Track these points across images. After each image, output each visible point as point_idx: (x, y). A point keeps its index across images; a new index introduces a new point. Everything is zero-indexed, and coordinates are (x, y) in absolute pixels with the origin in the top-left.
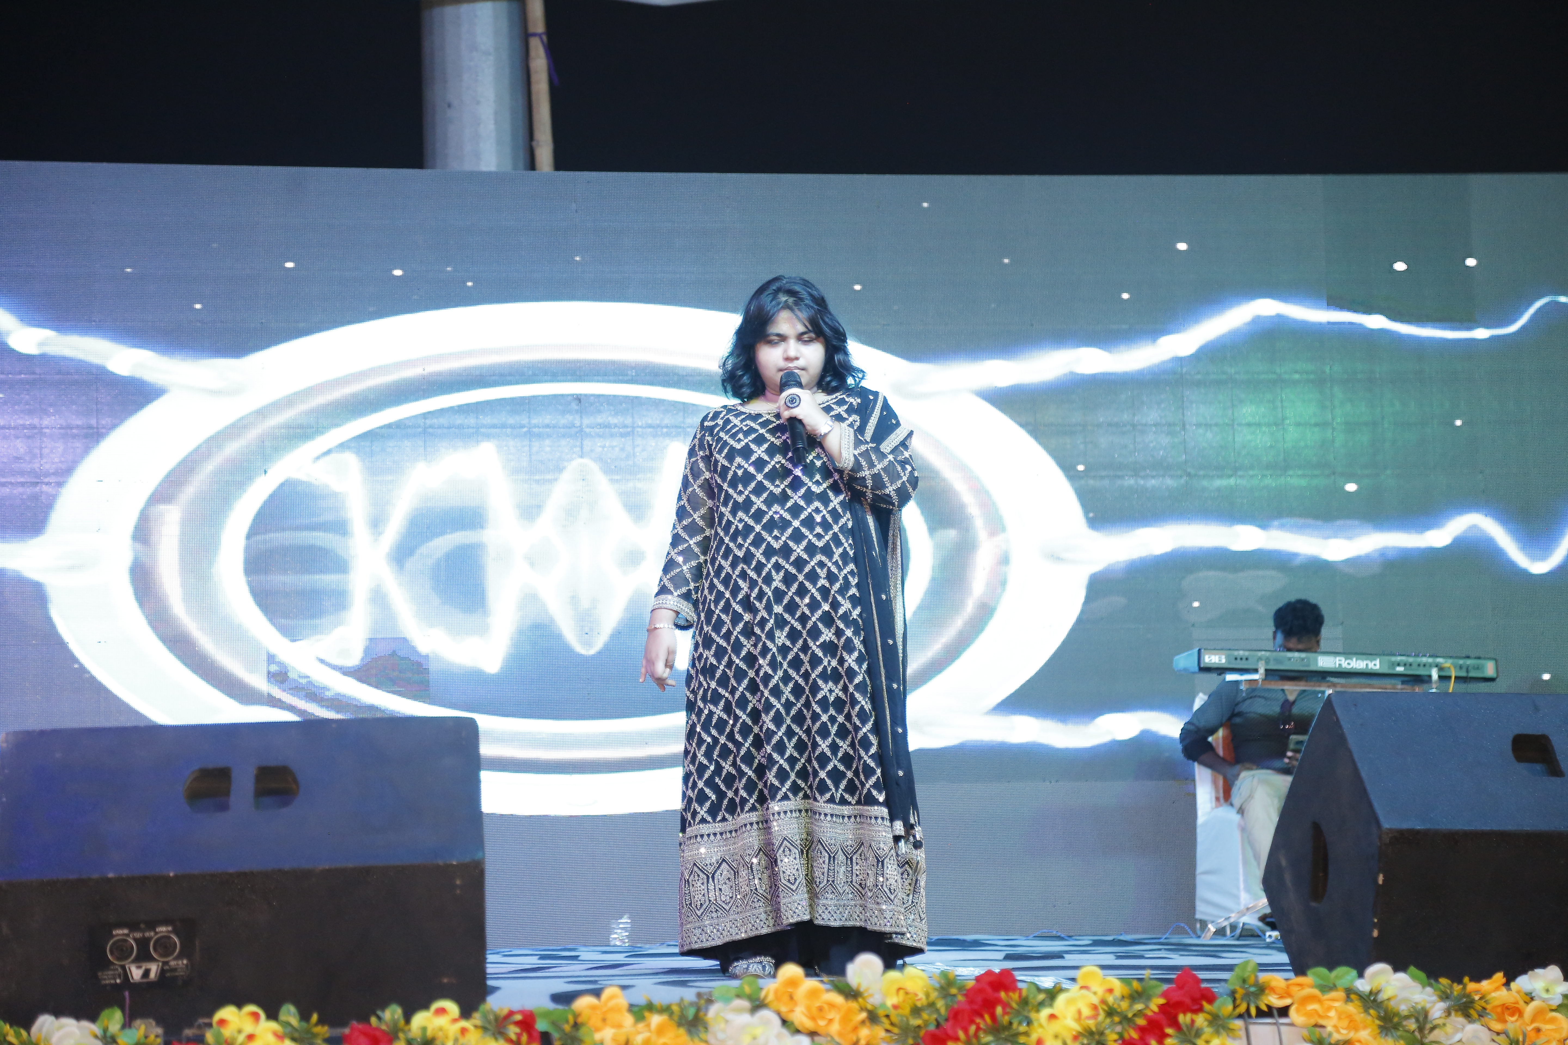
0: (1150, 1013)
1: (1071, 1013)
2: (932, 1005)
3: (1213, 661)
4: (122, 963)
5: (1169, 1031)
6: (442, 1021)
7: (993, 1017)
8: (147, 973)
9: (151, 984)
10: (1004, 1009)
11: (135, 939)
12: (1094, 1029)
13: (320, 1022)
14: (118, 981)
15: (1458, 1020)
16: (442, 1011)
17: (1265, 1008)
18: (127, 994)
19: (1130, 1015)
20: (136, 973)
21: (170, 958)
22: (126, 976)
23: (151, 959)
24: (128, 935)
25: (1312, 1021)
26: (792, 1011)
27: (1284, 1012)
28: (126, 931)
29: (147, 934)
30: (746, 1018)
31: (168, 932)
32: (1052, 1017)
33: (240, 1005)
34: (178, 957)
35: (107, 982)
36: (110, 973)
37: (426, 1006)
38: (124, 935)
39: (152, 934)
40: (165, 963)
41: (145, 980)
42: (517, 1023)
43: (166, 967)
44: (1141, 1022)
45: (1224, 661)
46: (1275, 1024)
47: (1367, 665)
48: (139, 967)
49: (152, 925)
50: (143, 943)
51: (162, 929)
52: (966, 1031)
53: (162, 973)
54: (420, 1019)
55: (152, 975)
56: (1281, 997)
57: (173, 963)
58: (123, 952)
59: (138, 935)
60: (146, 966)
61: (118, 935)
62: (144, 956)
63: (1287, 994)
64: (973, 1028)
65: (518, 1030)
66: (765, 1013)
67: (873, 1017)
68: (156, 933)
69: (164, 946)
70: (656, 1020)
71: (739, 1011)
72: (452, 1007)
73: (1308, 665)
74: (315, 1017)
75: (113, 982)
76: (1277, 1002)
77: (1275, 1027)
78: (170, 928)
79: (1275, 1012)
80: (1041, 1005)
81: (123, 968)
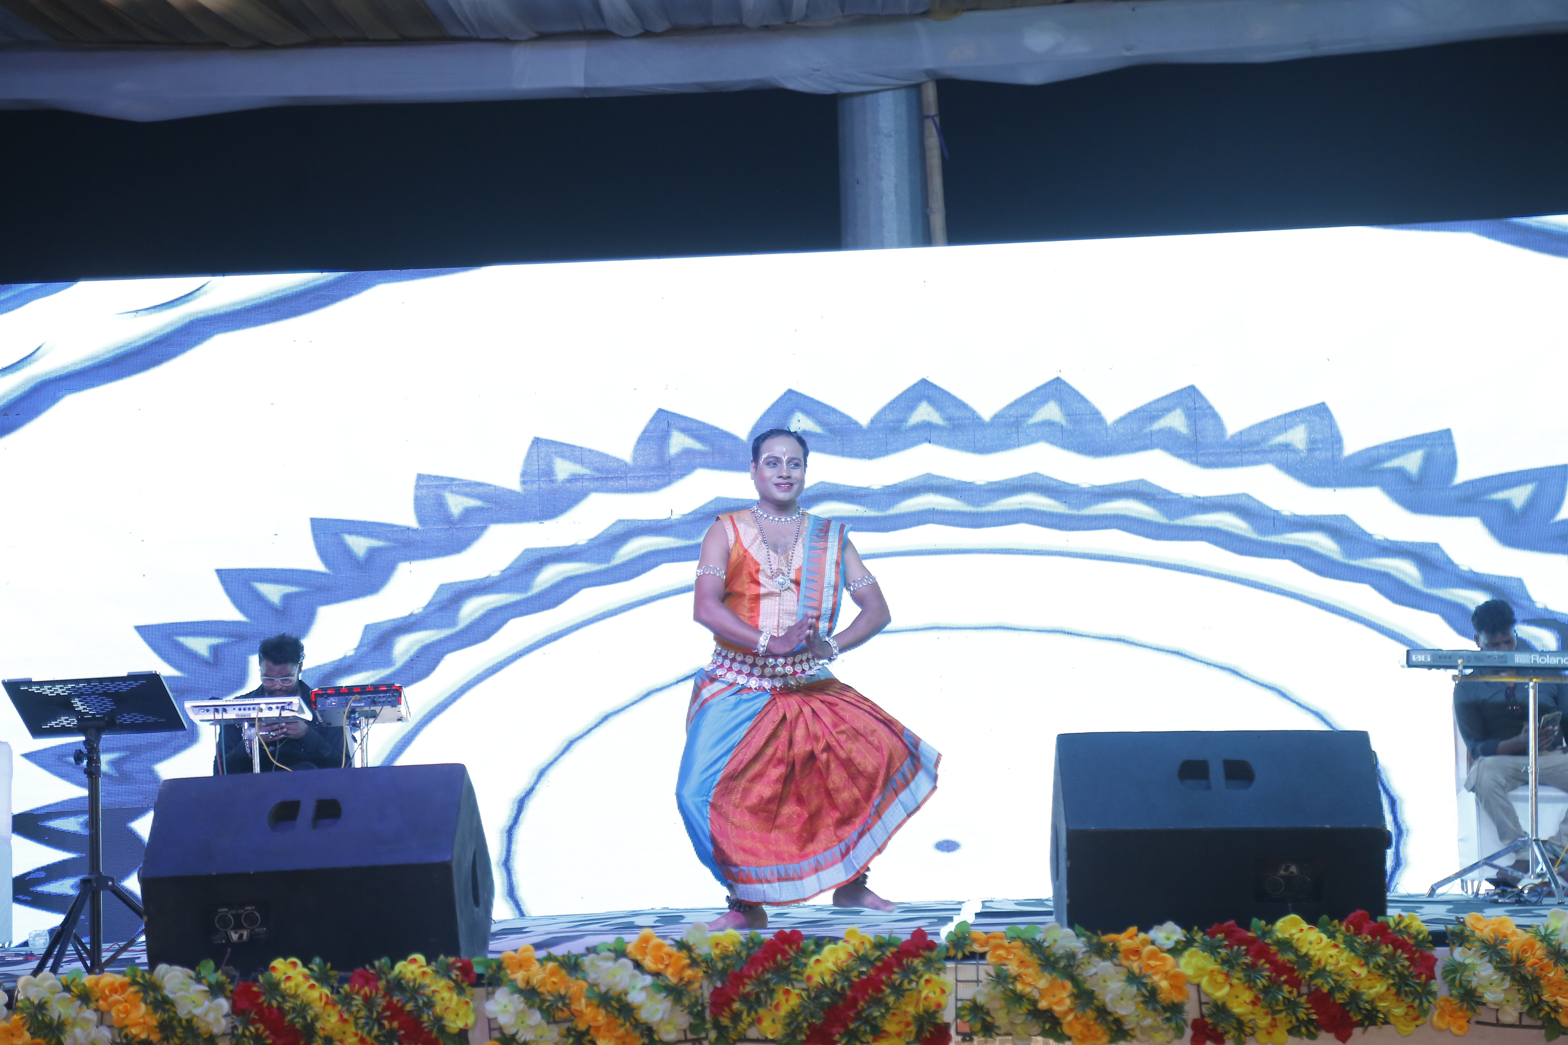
0: (886, 958)
1: (832, 959)
2: (739, 954)
3: (1420, 660)
4: (226, 930)
5: (896, 970)
6: (413, 967)
7: (775, 961)
8: (241, 936)
9: (242, 944)
10: (783, 956)
11: (232, 915)
12: (845, 969)
13: (332, 968)
14: (224, 941)
15: (1096, 959)
16: (414, 961)
17: (967, 953)
18: (229, 950)
19: (872, 959)
20: (235, 937)
21: (255, 927)
22: (228, 938)
23: (243, 927)
24: (227, 912)
25: (1000, 962)
26: (644, 959)
27: (983, 956)
28: (226, 910)
29: (239, 912)
30: (610, 964)
31: (252, 910)
32: (818, 961)
33: (285, 958)
34: (261, 926)
35: (217, 942)
36: (219, 936)
37: (404, 957)
38: (225, 912)
39: (243, 911)
40: (252, 930)
41: (240, 941)
42: (459, 969)
43: (253, 933)
44: (879, 964)
45: (1429, 659)
46: (975, 964)
47: (1560, 661)
48: (236, 933)
49: (242, 906)
50: (237, 917)
51: (249, 908)
52: (756, 971)
53: (251, 936)
54: (400, 966)
55: (245, 937)
56: (982, 946)
57: (257, 930)
58: (225, 923)
59: (234, 912)
60: (240, 932)
61: (221, 912)
62: (238, 926)
63: (986, 943)
64: (760, 969)
65: (458, 973)
66: (624, 961)
67: (694, 963)
68: (245, 911)
69: (251, 919)
70: (551, 965)
71: (607, 959)
72: (420, 958)
73: (1506, 662)
74: (329, 965)
75: (220, 942)
76: (977, 948)
77: (975, 966)
78: (253, 908)
79: (978, 956)
80: (814, 953)
81: (226, 933)
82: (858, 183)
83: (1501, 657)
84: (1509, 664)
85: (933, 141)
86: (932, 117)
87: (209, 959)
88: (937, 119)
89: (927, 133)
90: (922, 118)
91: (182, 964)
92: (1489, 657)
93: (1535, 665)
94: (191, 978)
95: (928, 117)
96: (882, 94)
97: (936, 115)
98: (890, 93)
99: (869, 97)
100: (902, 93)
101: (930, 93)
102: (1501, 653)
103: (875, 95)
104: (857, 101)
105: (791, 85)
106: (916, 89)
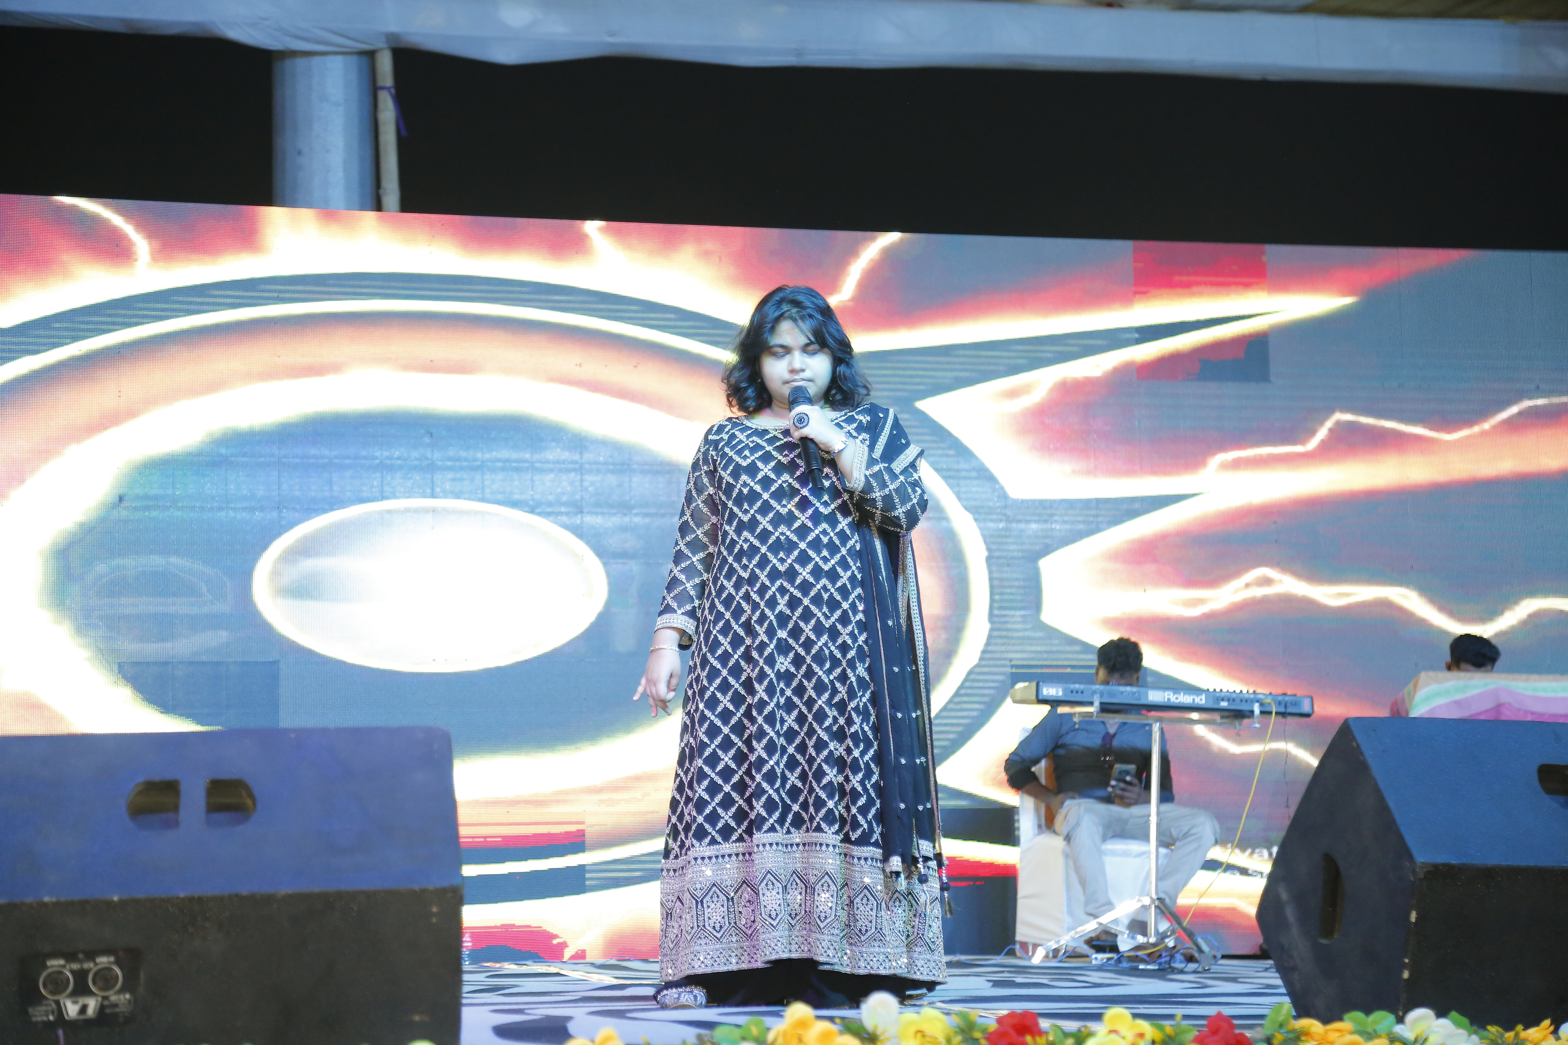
3: (1051, 694)
4: (56, 998)
8: (83, 1009)
9: (89, 1022)
11: (72, 972)
14: (51, 1018)
18: (62, 1032)
20: (72, 1009)
21: (110, 992)
22: (60, 1011)
23: (89, 993)
24: (64, 966)
28: (62, 962)
29: (85, 966)
31: (110, 963)
34: (122, 991)
35: (39, 1019)
36: (43, 1008)
38: (59, 966)
39: (91, 965)
40: (105, 998)
41: (82, 1017)
43: (106, 1003)
45: (1060, 694)
47: (1194, 699)
48: (75, 1002)
49: (91, 956)
50: (81, 976)
51: (103, 960)
53: (102, 1009)
55: (91, 1011)
57: (114, 998)
58: (57, 984)
59: (75, 966)
60: (83, 1000)
61: (53, 966)
62: (81, 990)
68: (96, 964)
69: (105, 979)
73: (1139, 699)
75: (45, 1019)
78: (112, 959)
81: (58, 1003)
83: (1134, 693)
84: (1143, 702)
85: (388, 112)
86: (388, 89)
88: (393, 91)
89: (381, 105)
90: (374, 89)
92: (1122, 693)
93: (1168, 704)
95: (383, 88)
96: (329, 58)
97: (391, 87)
98: (339, 58)
99: (316, 60)
100: (354, 59)
101: (385, 64)
102: (1135, 689)
103: (322, 58)
104: (300, 62)
105: (235, 34)
106: (370, 55)
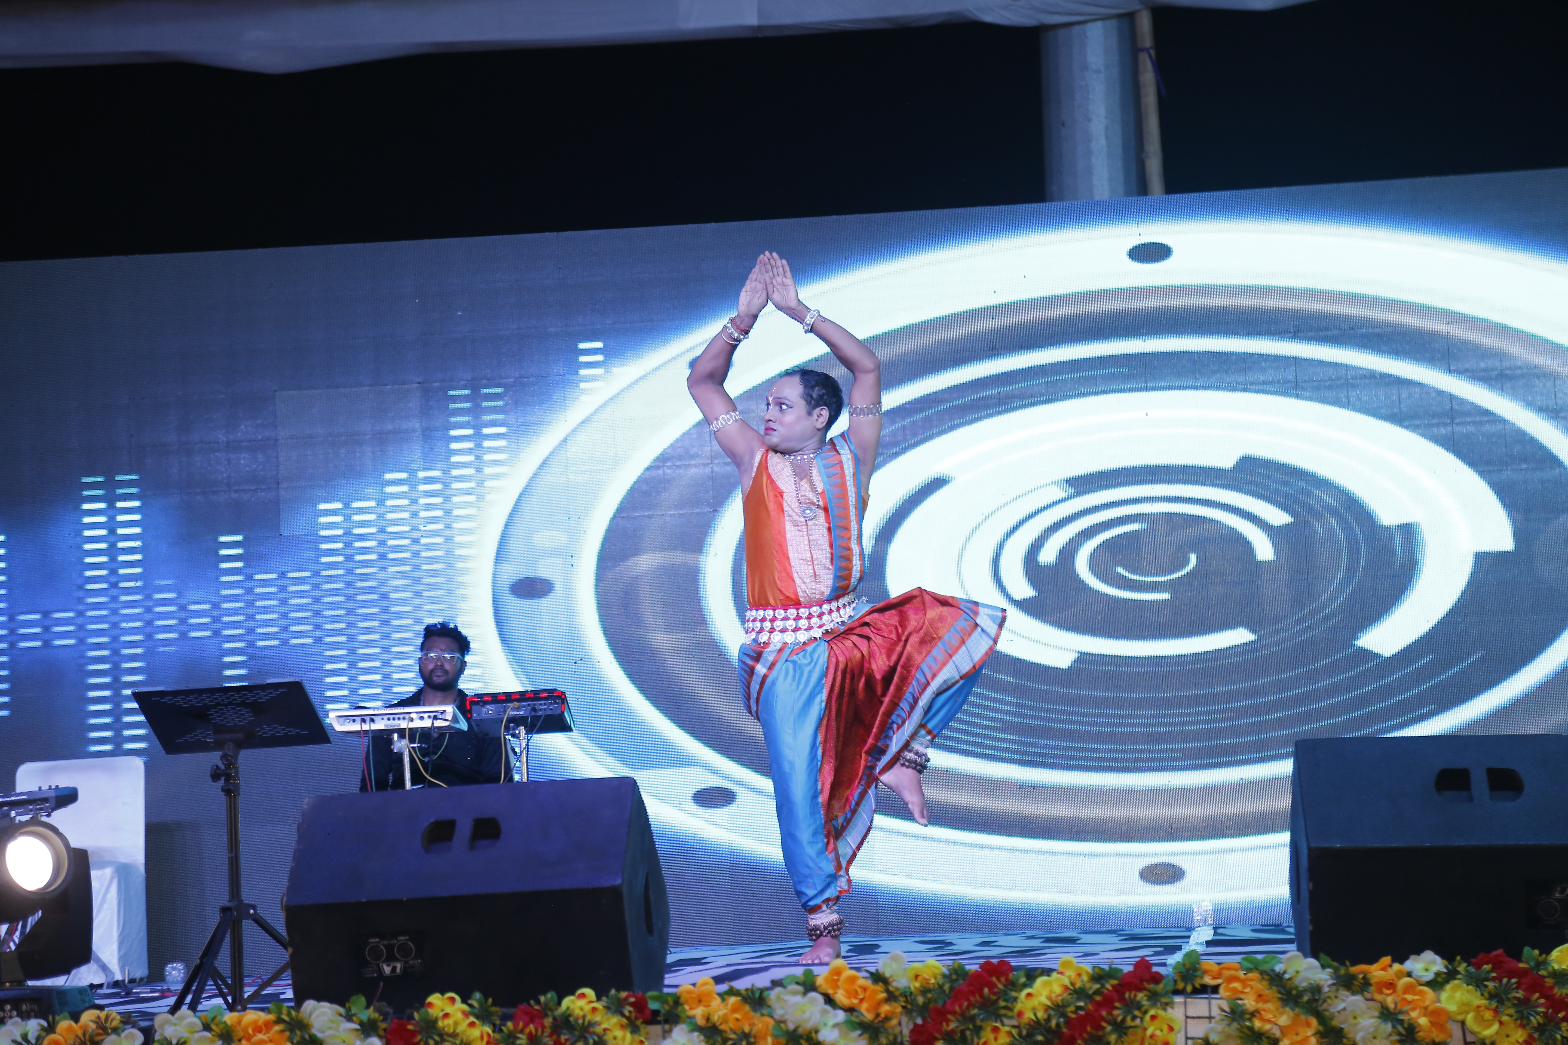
0: (1106, 991)
1: (1045, 993)
2: (941, 987)
4: (377, 962)
5: (1117, 1004)
6: (582, 1003)
7: (982, 995)
8: (394, 969)
9: (397, 978)
10: (990, 989)
11: (384, 946)
12: (1060, 1003)
13: (494, 1004)
14: (375, 975)
15: (1343, 993)
16: (583, 996)
17: (1198, 986)
18: (382, 984)
19: (1091, 992)
20: (387, 970)
21: (409, 958)
22: (380, 971)
23: (396, 959)
24: (379, 943)
25: (1235, 996)
26: (836, 993)
27: (1215, 989)
28: (377, 940)
29: (392, 942)
30: (798, 998)
31: (406, 940)
32: (1029, 995)
33: (443, 993)
34: (415, 958)
35: (368, 976)
36: (370, 969)
37: (572, 993)
38: (377, 942)
39: (395, 941)
40: (406, 962)
41: (393, 975)
42: (632, 1004)
43: (407, 965)
44: (1098, 998)
46: (1206, 998)
48: (388, 965)
49: (395, 936)
50: (390, 948)
51: (402, 938)
52: (961, 1006)
53: (404, 969)
54: (567, 1002)
55: (398, 970)
56: (1214, 978)
57: (411, 962)
58: (377, 954)
59: (386, 942)
60: (393, 964)
61: (372, 943)
62: (391, 959)
63: (1219, 975)
64: (965, 1004)
65: (631, 1009)
66: (813, 995)
67: (891, 997)
68: (398, 941)
69: (404, 950)
70: (733, 1000)
71: (795, 993)
72: (589, 992)
74: (490, 1000)
75: (371, 975)
76: (1208, 980)
77: (1206, 1001)
78: (407, 938)
79: (1209, 990)
80: (1025, 986)
81: (378, 965)
82: (1063, 125)
85: (1148, 77)
86: (1147, 50)
87: (360, 995)
88: (1153, 52)
89: (1141, 68)
90: (1135, 51)
91: (331, 1001)
94: (341, 1015)
95: (1142, 50)
96: (1090, 26)
97: (1151, 48)
98: (1099, 24)
99: (1076, 29)
100: (1113, 23)
101: (1145, 23)
103: (1082, 26)
104: (1062, 33)
105: (988, 18)
106: (1129, 18)
